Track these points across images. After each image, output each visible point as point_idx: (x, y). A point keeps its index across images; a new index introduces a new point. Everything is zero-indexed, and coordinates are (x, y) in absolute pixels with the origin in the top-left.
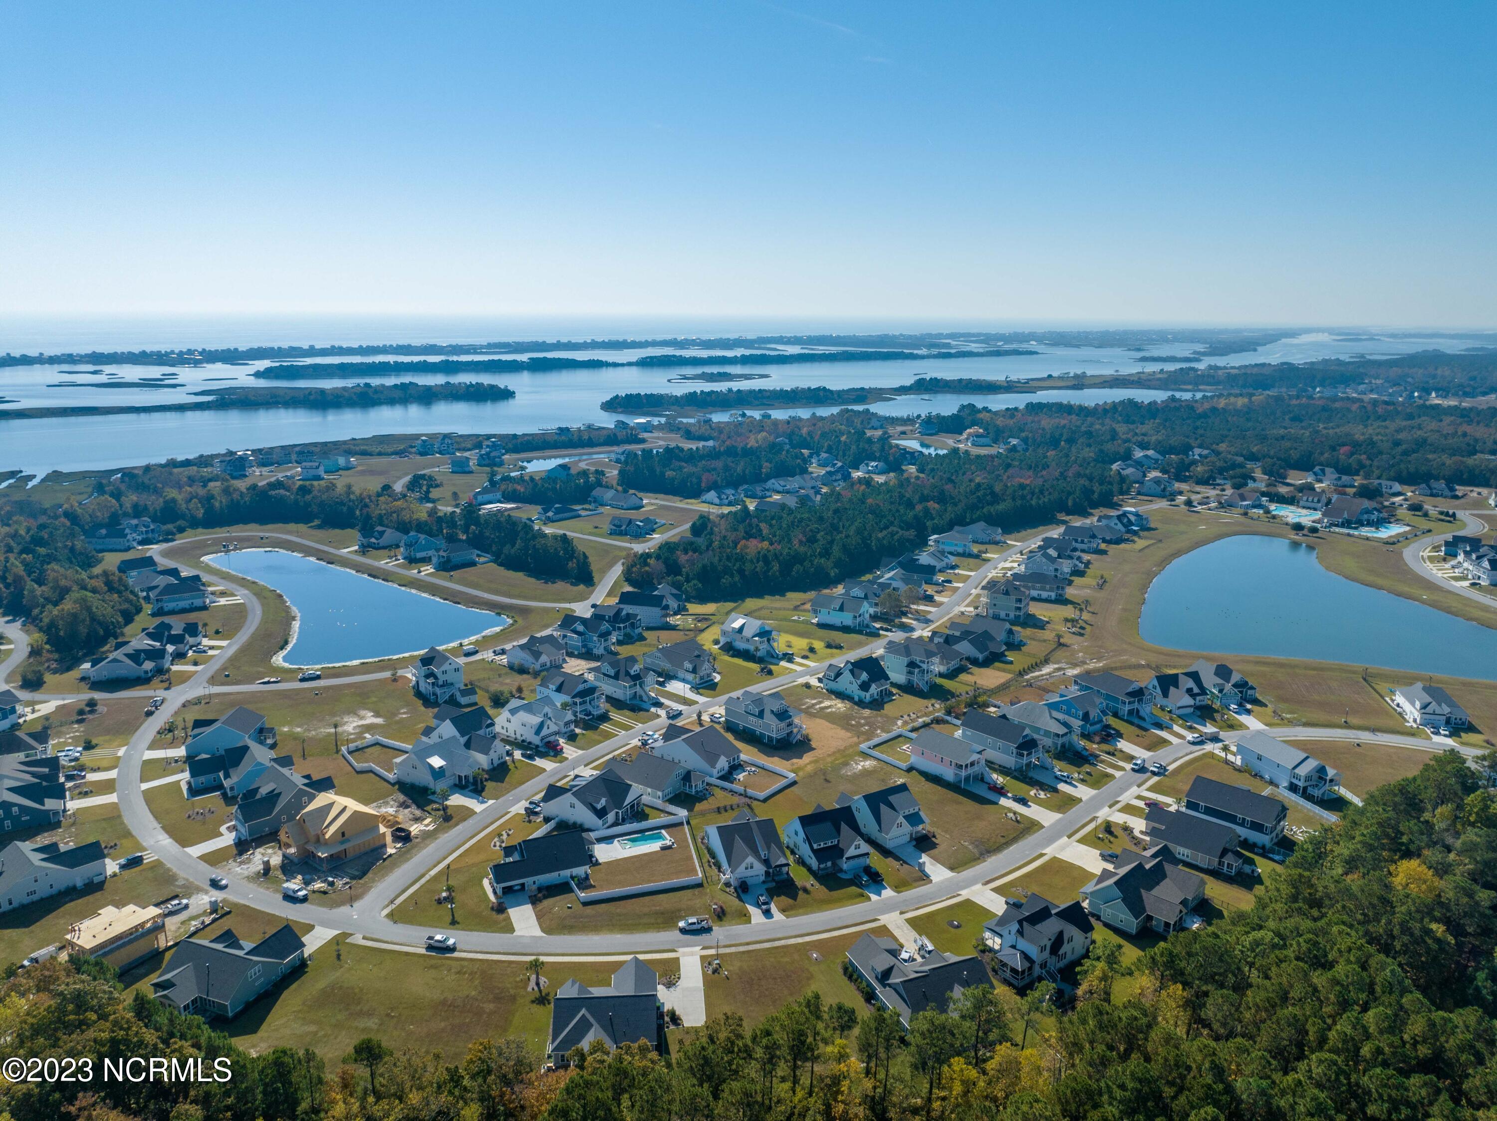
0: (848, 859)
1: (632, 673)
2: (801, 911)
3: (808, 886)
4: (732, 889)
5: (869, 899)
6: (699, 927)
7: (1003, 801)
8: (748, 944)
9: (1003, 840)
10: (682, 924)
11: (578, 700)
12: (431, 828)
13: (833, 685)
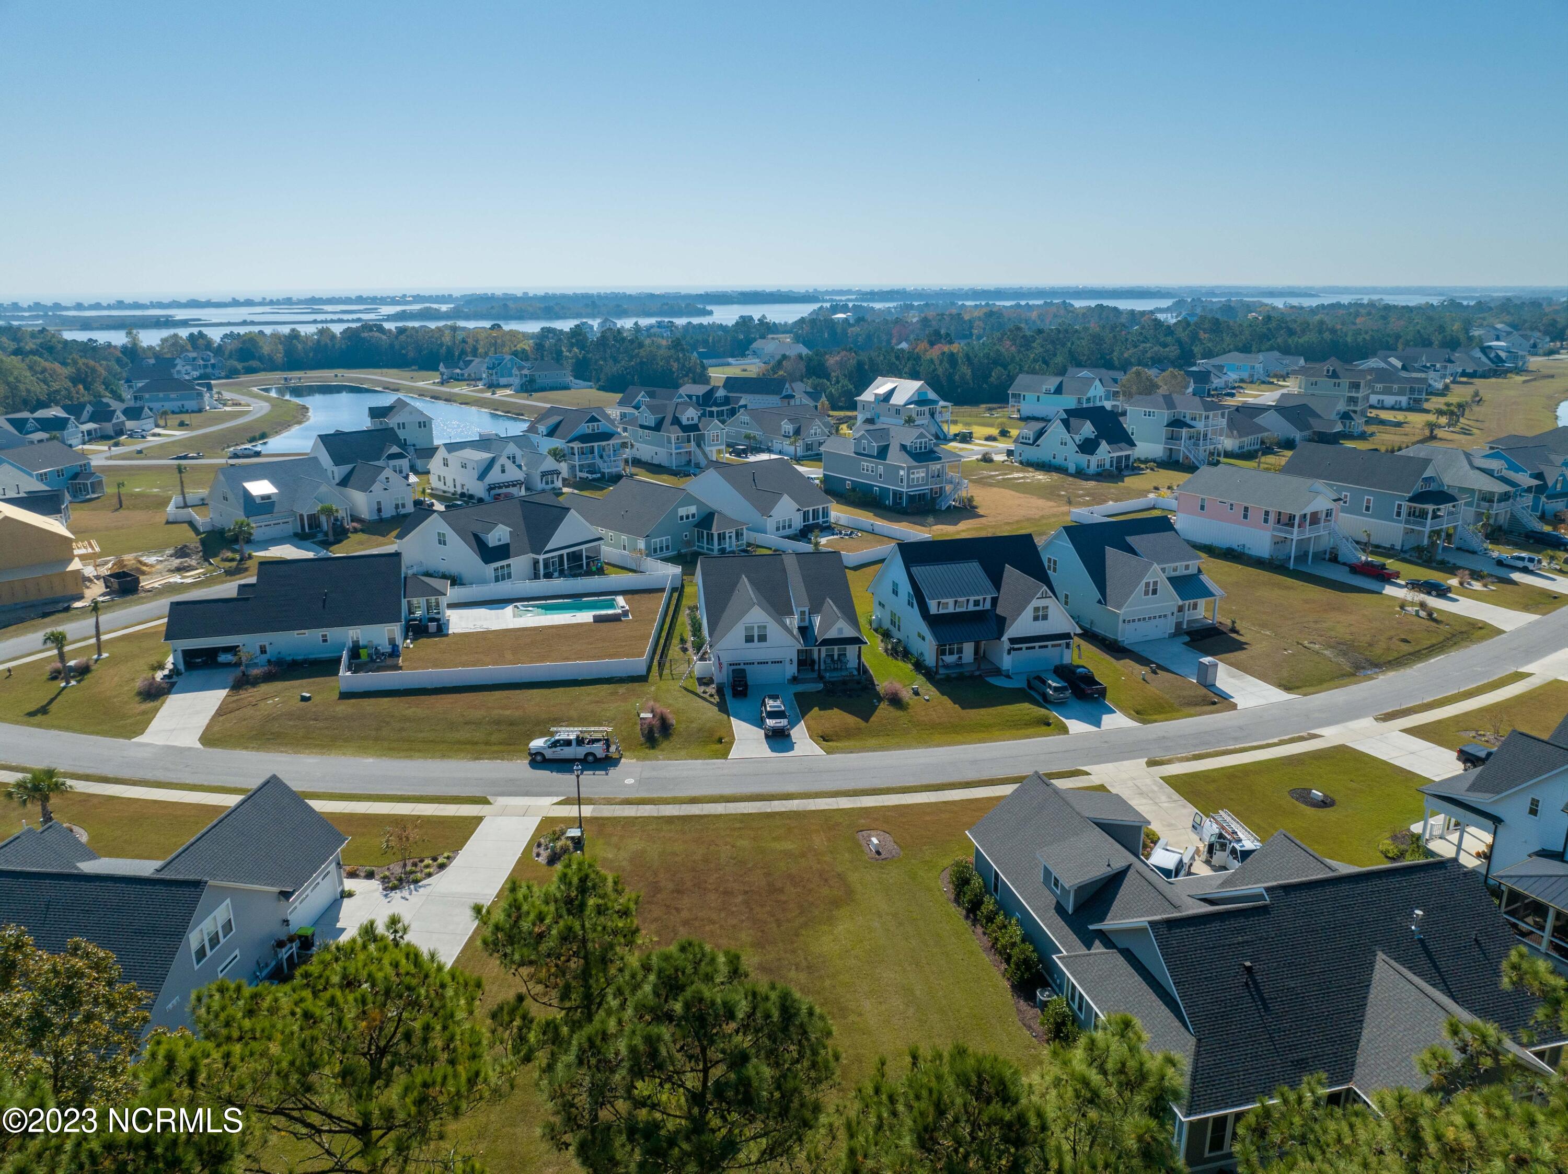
0: (1013, 641)
1: (684, 422)
2: (872, 742)
3: (906, 695)
4: (712, 689)
5: (1064, 730)
6: (580, 752)
7: (1389, 590)
8: (694, 801)
9: (1406, 648)
10: (538, 743)
11: (576, 445)
12: (189, 581)
13: (1032, 453)
